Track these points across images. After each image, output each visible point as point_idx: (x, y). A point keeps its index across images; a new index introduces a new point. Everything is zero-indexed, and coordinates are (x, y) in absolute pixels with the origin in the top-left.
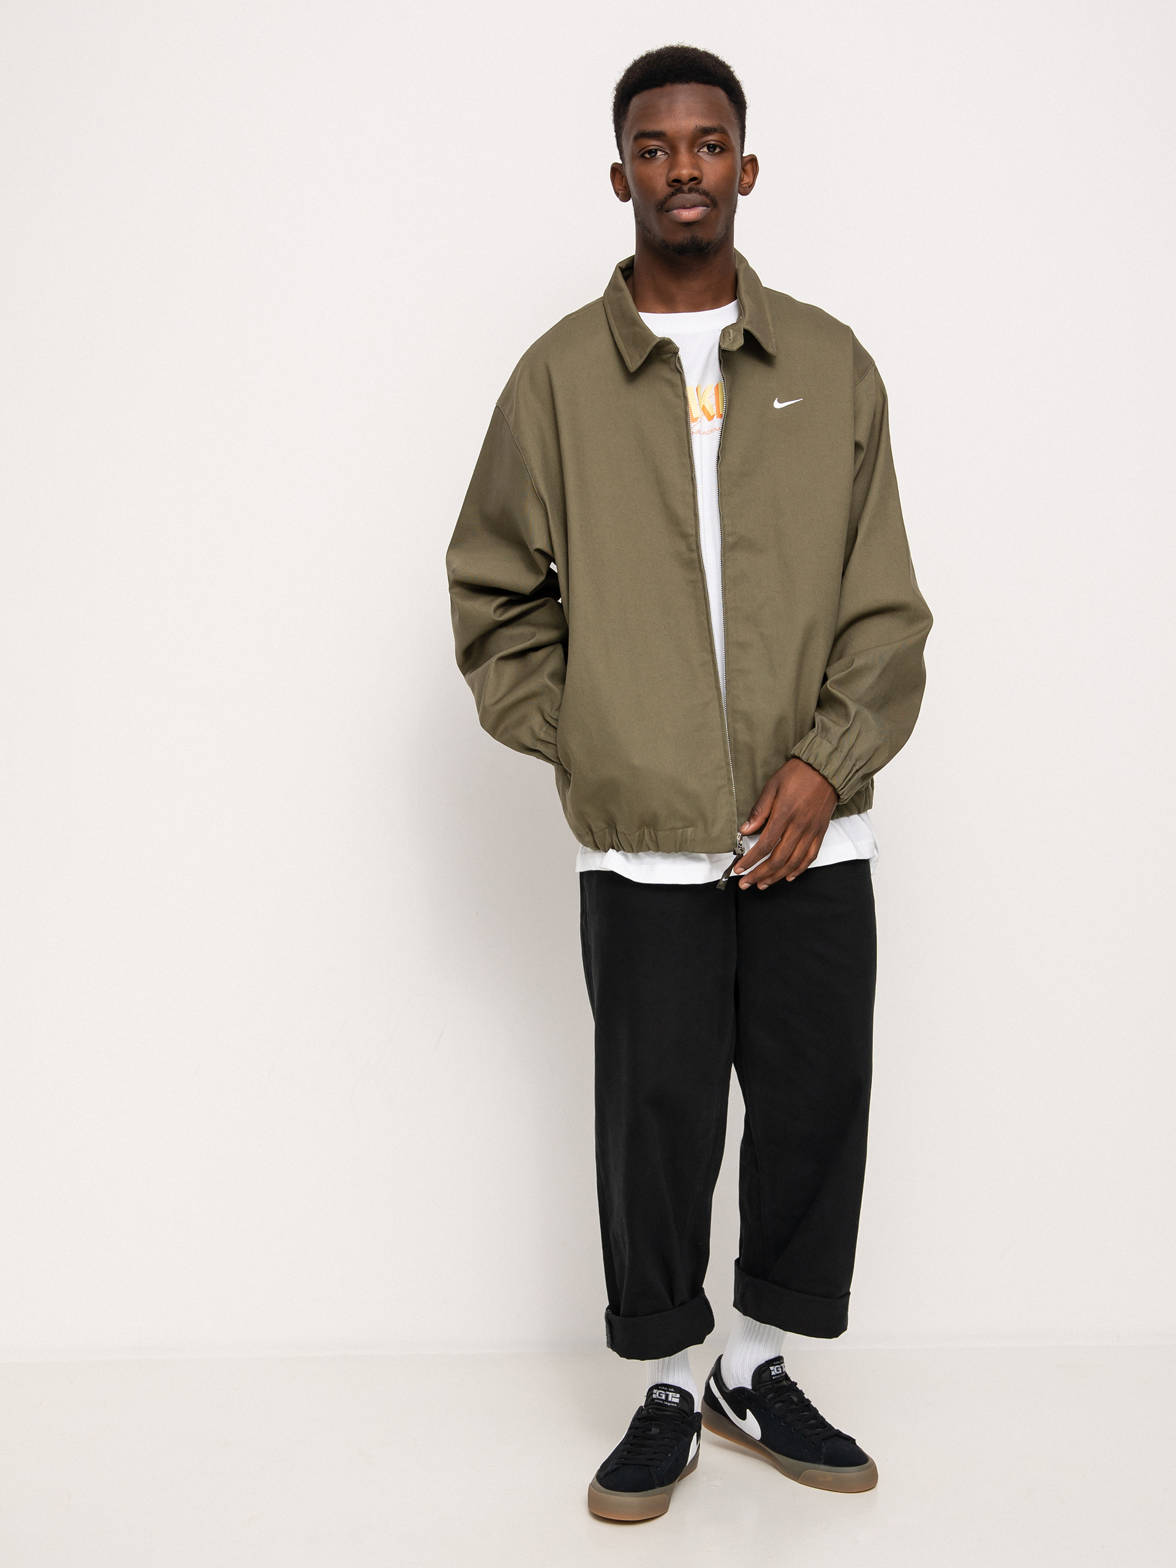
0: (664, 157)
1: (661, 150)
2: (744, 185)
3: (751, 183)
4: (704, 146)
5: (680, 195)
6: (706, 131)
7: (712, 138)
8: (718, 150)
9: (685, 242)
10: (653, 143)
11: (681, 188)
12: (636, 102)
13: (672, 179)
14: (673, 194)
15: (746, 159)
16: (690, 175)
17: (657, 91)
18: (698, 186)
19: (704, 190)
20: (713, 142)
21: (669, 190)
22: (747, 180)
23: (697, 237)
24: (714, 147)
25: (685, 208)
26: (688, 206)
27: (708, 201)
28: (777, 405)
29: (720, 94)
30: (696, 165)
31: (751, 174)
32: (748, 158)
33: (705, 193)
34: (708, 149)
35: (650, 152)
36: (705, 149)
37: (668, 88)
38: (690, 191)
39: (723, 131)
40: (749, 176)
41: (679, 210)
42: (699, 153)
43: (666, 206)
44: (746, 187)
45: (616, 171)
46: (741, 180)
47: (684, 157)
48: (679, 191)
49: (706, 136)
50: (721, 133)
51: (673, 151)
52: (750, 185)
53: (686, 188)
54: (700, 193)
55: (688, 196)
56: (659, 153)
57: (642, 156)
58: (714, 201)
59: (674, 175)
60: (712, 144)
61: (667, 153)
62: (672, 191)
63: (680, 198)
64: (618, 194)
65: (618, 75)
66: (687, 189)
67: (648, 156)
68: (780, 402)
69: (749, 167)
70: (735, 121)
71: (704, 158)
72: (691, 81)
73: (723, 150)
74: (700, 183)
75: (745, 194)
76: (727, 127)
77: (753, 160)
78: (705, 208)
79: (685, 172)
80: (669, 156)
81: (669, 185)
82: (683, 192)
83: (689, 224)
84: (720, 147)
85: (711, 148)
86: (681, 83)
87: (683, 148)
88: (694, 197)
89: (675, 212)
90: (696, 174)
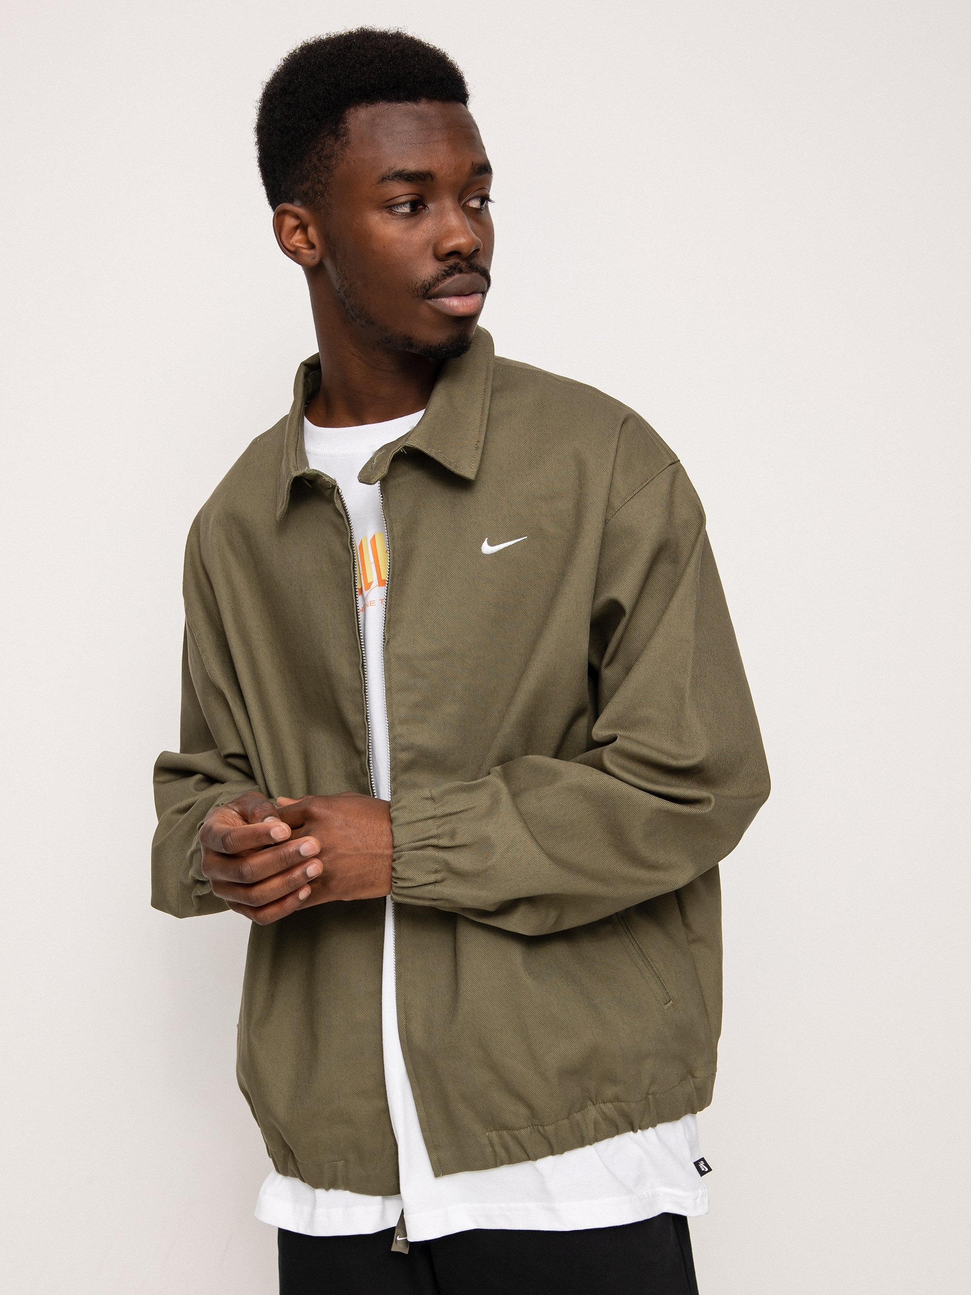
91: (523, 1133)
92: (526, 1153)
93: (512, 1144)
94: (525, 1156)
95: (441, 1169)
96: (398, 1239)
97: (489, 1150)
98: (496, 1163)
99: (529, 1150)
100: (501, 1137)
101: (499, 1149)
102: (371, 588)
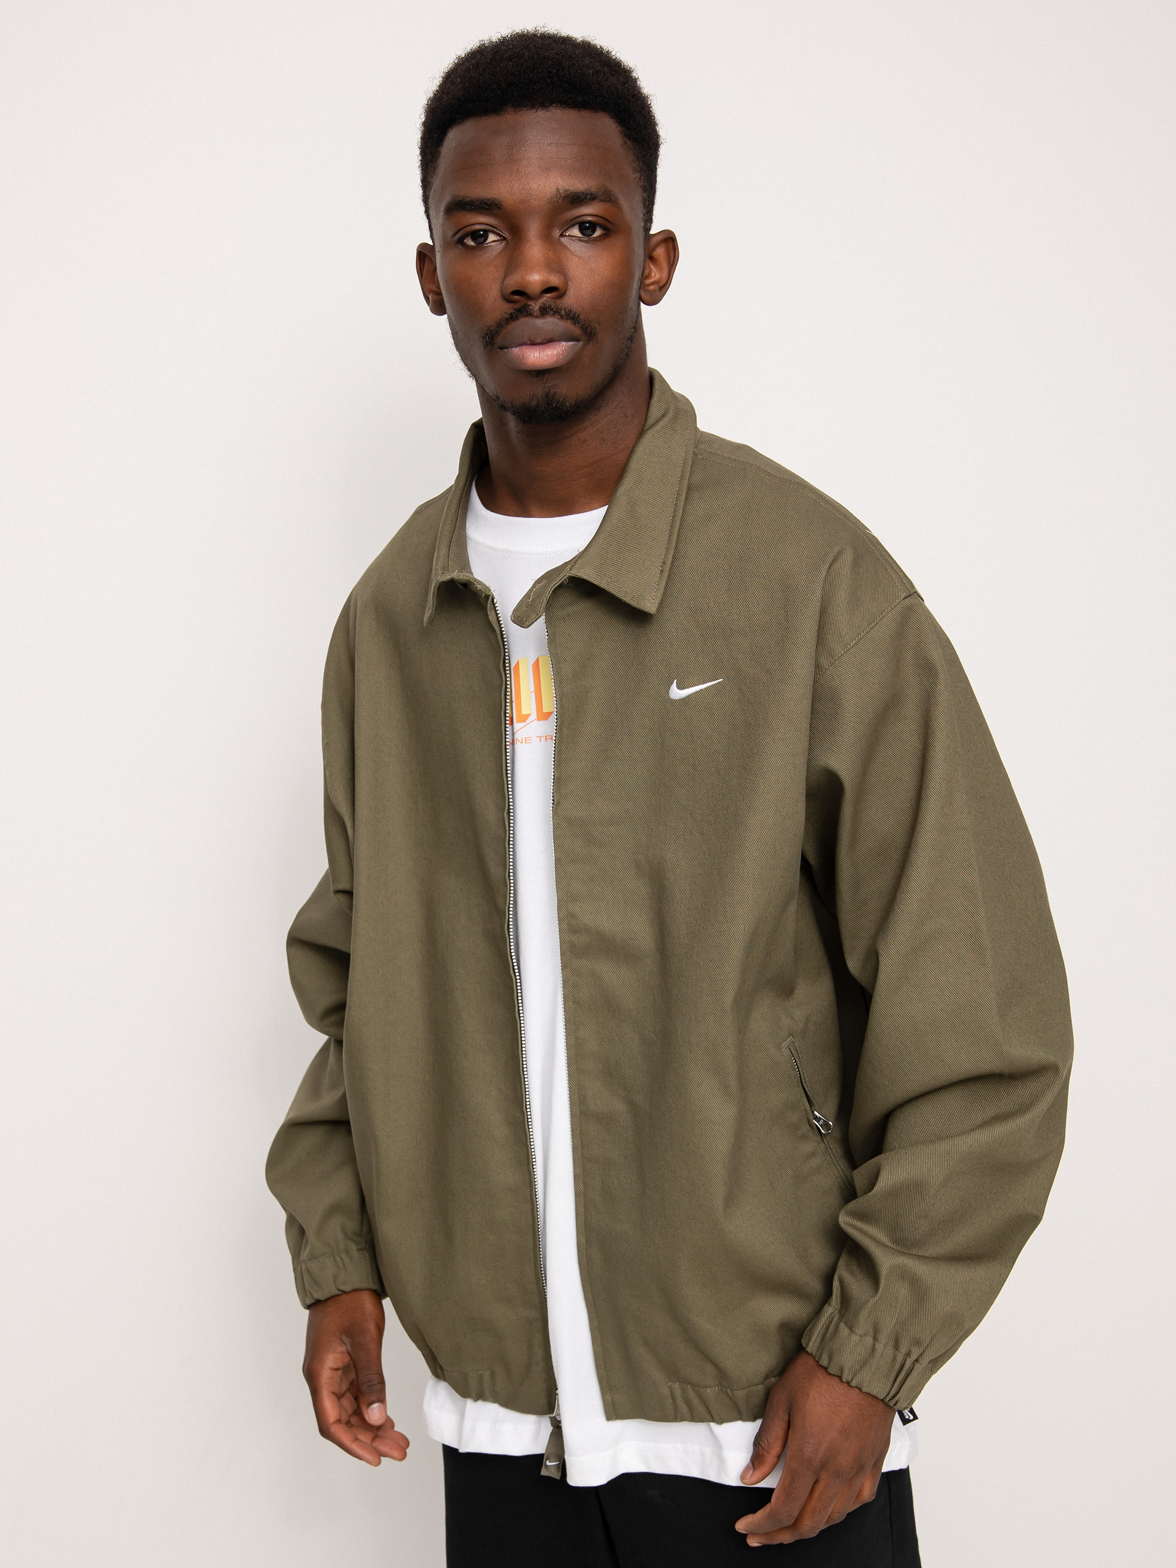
0: (500, 246)
1: (494, 232)
2: (652, 287)
3: (664, 281)
4: (573, 225)
5: (524, 321)
6: (576, 199)
7: (588, 211)
8: (598, 233)
9: (534, 402)
10: (480, 220)
11: (526, 306)
12: (454, 138)
13: (510, 291)
14: (512, 318)
15: (654, 240)
16: (543, 283)
17: (490, 121)
18: (558, 302)
19: (570, 311)
20: (590, 218)
21: (506, 308)
22: (658, 276)
23: (555, 394)
24: (593, 226)
25: (533, 344)
26: (539, 341)
27: (577, 330)
28: (677, 693)
29: (607, 126)
30: (556, 265)
31: (665, 265)
32: (659, 238)
33: (571, 316)
34: (581, 230)
35: (475, 235)
36: (575, 231)
37: (510, 118)
38: (544, 311)
39: (608, 197)
40: (660, 268)
41: (524, 348)
42: (563, 240)
43: (499, 341)
44: (654, 291)
45: (424, 256)
46: (644, 277)
47: (535, 249)
48: (523, 311)
49: (576, 207)
50: (603, 201)
51: (514, 233)
52: (661, 284)
53: (535, 306)
54: (562, 317)
55: (540, 322)
56: (492, 237)
57: (461, 241)
58: (589, 330)
59: (513, 282)
60: (589, 222)
61: (504, 239)
62: (511, 311)
63: (525, 326)
64: (428, 298)
65: (428, 83)
66: (537, 308)
67: (472, 243)
68: (680, 687)
69: (660, 252)
70: (633, 175)
71: (572, 248)
72: (551, 104)
73: (608, 232)
74: (562, 295)
75: (653, 301)
76: (616, 190)
77: (669, 240)
78: (570, 343)
79: (536, 278)
80: (507, 244)
81: (508, 300)
82: (530, 314)
83: (540, 373)
84: (604, 228)
85: (587, 228)
86: (533, 106)
87: (533, 230)
88: (550, 324)
89: (516, 351)
90: (555, 280)
91: (710, 1393)
92: (711, 1414)
93: (696, 1402)
94: (708, 1417)
95: (613, 1412)
96: (548, 1463)
97: (669, 1401)
98: (675, 1416)
99: (713, 1412)
100: (684, 1391)
101: (681, 1403)
102: (528, 721)
